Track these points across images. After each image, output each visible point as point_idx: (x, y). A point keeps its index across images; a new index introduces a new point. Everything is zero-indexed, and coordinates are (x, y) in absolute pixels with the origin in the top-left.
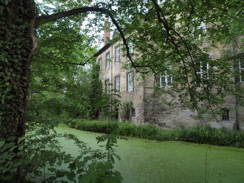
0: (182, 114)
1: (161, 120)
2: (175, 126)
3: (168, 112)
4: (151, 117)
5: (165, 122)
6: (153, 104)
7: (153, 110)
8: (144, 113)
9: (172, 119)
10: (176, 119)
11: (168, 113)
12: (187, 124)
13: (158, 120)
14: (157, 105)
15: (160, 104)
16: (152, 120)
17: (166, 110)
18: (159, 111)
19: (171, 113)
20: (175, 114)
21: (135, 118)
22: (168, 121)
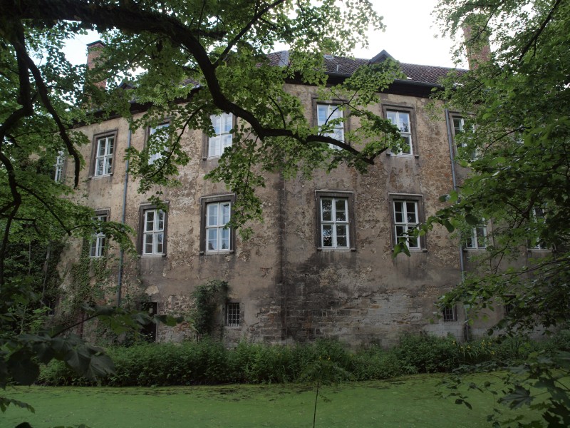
0: (374, 311)
1: (326, 331)
2: (359, 342)
3: (343, 308)
4: (300, 324)
5: (336, 333)
6: (304, 290)
7: (305, 305)
8: (282, 314)
9: (353, 325)
10: (362, 326)
11: (342, 313)
12: (385, 335)
13: (318, 331)
14: (316, 292)
15: (323, 290)
16: (304, 330)
17: (338, 303)
18: (322, 307)
19: (349, 312)
20: (360, 313)
21: (240, 330)
22: (345, 330)
